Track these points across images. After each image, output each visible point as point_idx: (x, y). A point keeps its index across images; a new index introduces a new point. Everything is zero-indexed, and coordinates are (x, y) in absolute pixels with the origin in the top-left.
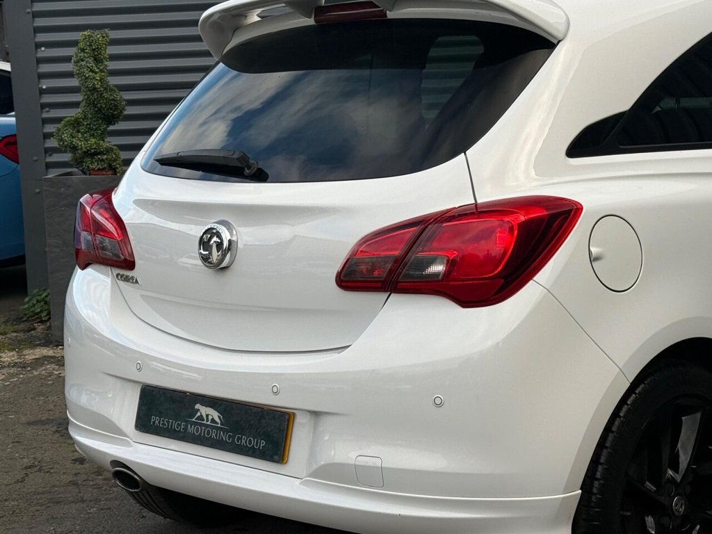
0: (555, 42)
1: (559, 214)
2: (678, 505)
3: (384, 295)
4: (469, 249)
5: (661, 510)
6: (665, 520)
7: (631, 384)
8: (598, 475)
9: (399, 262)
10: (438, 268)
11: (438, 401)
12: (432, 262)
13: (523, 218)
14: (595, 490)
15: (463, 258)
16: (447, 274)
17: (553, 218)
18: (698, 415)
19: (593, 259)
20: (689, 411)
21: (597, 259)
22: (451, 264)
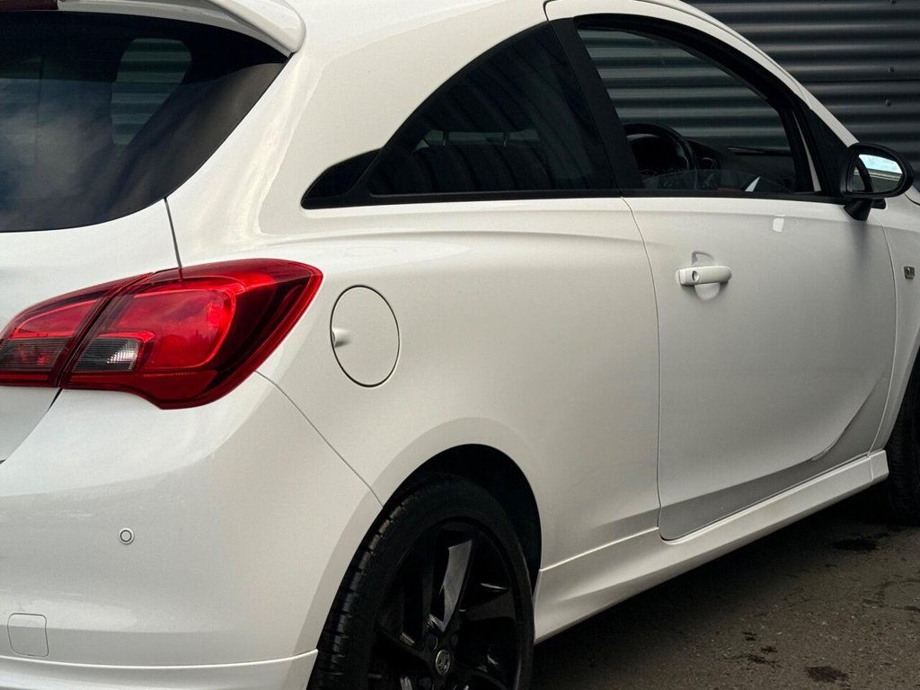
0: (287, 54)
1: (292, 284)
2: (442, 661)
3: (52, 392)
4: (172, 328)
5: (419, 670)
6: (426, 682)
7: (385, 507)
8: (340, 628)
9: (75, 344)
10: (128, 355)
11: (127, 536)
12: (119, 346)
13: (243, 289)
14: (336, 649)
15: (163, 340)
16: (140, 362)
17: (283, 289)
18: (469, 544)
19: (336, 344)
20: (457, 539)
21: (340, 343)
22: (146, 350)
